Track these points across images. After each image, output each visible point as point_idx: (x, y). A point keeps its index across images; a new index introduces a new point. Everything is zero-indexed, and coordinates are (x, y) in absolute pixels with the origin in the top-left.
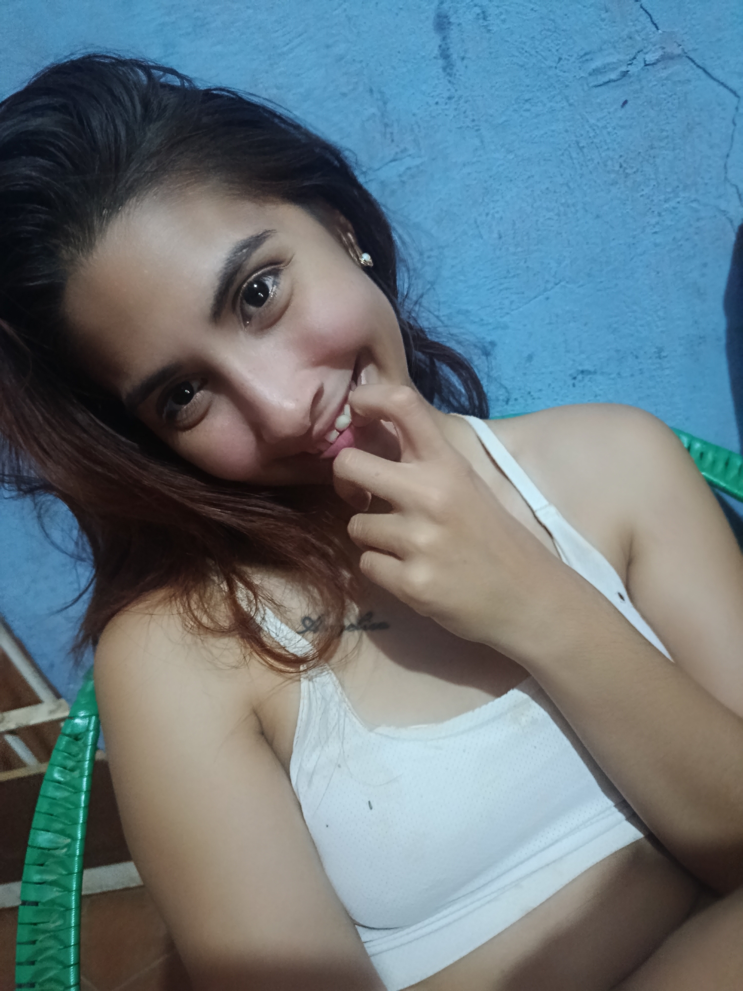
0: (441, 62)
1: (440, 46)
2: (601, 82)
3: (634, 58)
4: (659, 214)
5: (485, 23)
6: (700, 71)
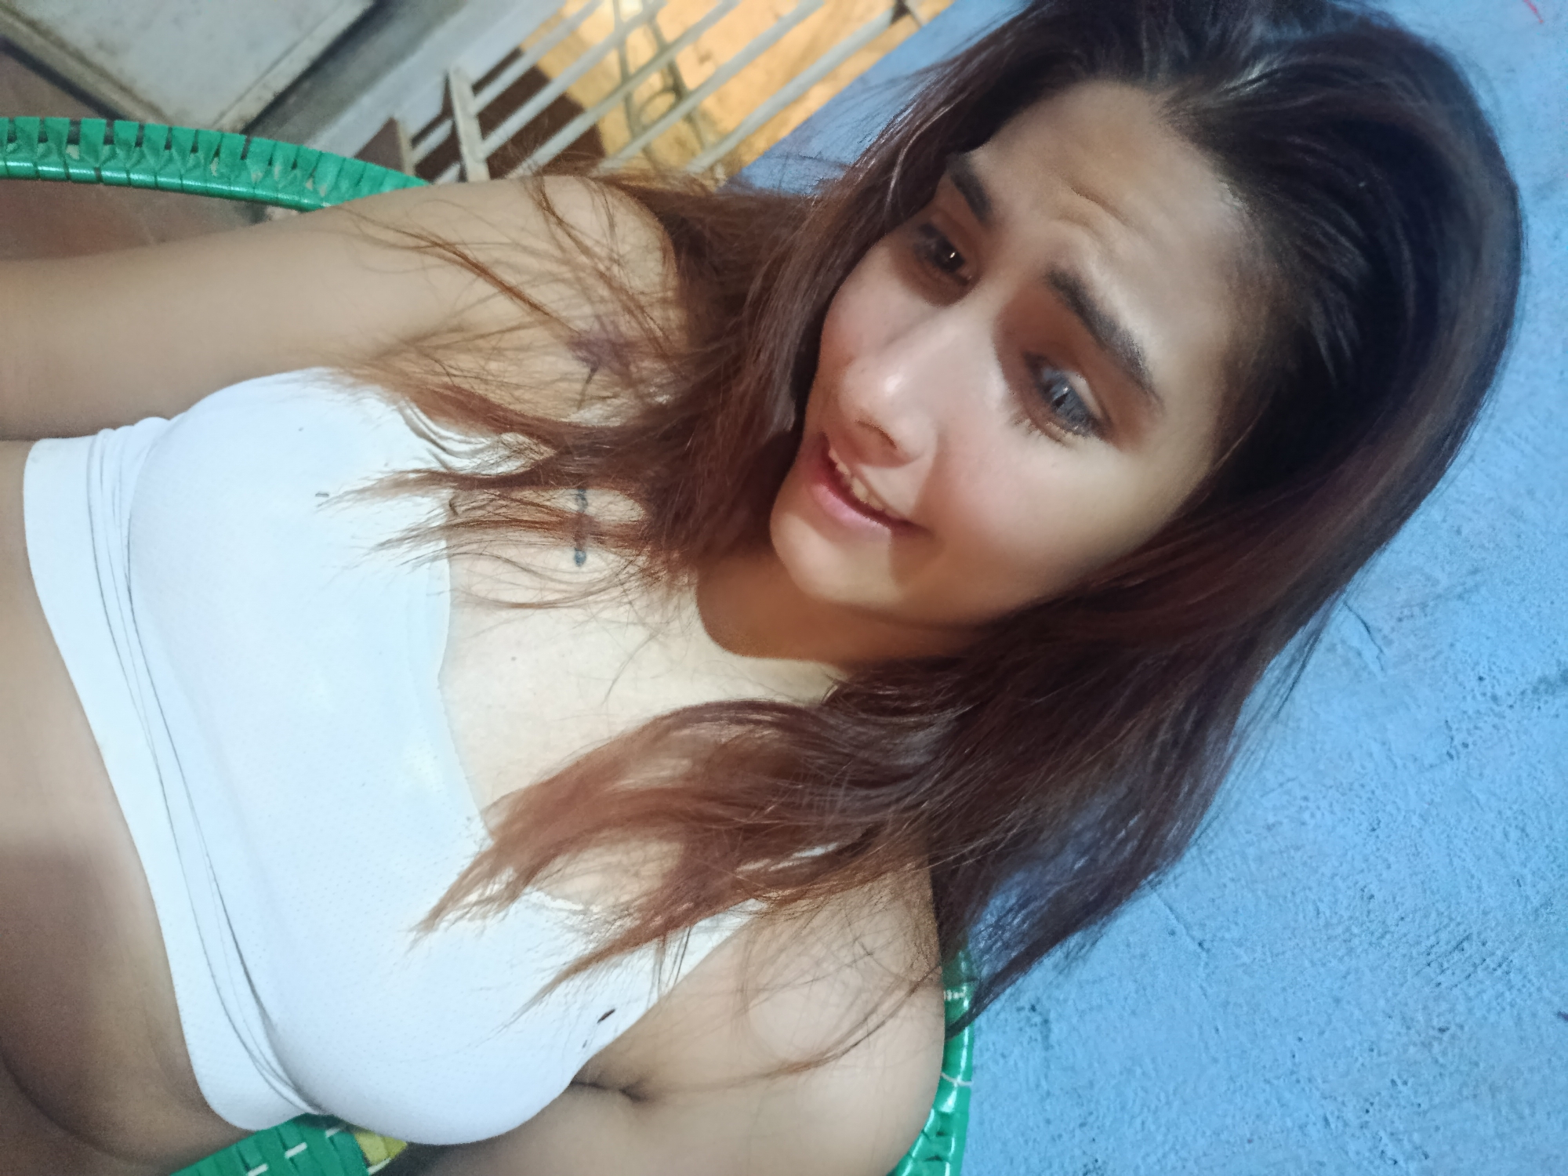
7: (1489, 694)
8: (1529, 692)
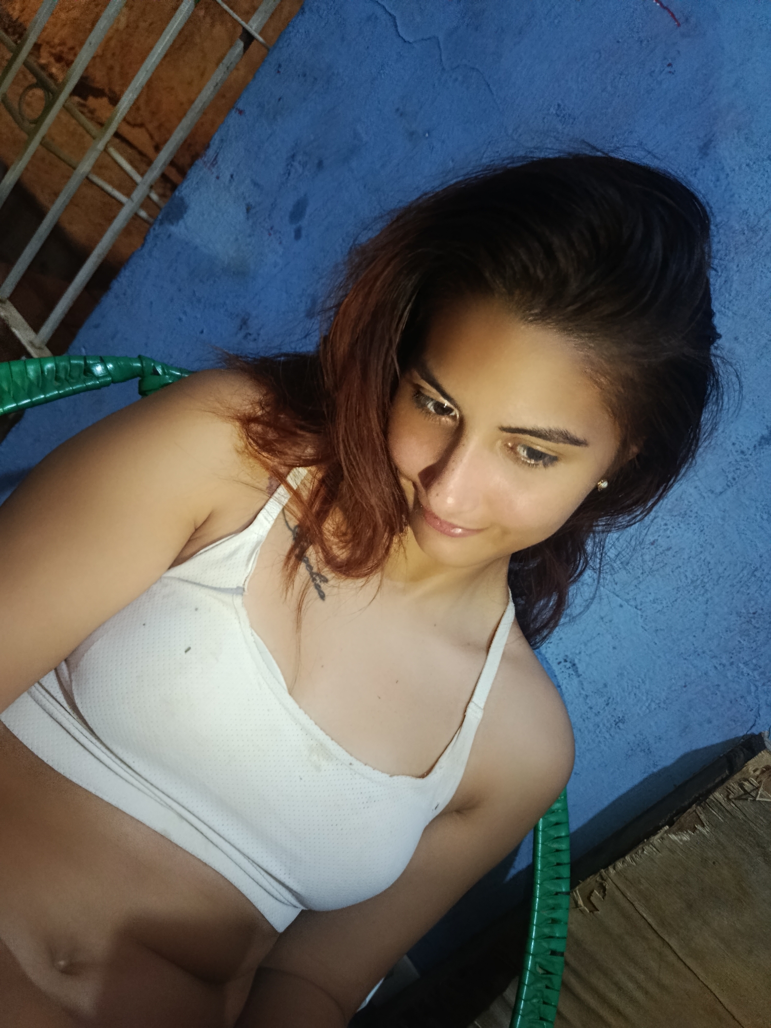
0: (767, 433)
7: (739, 451)
8: (757, 445)
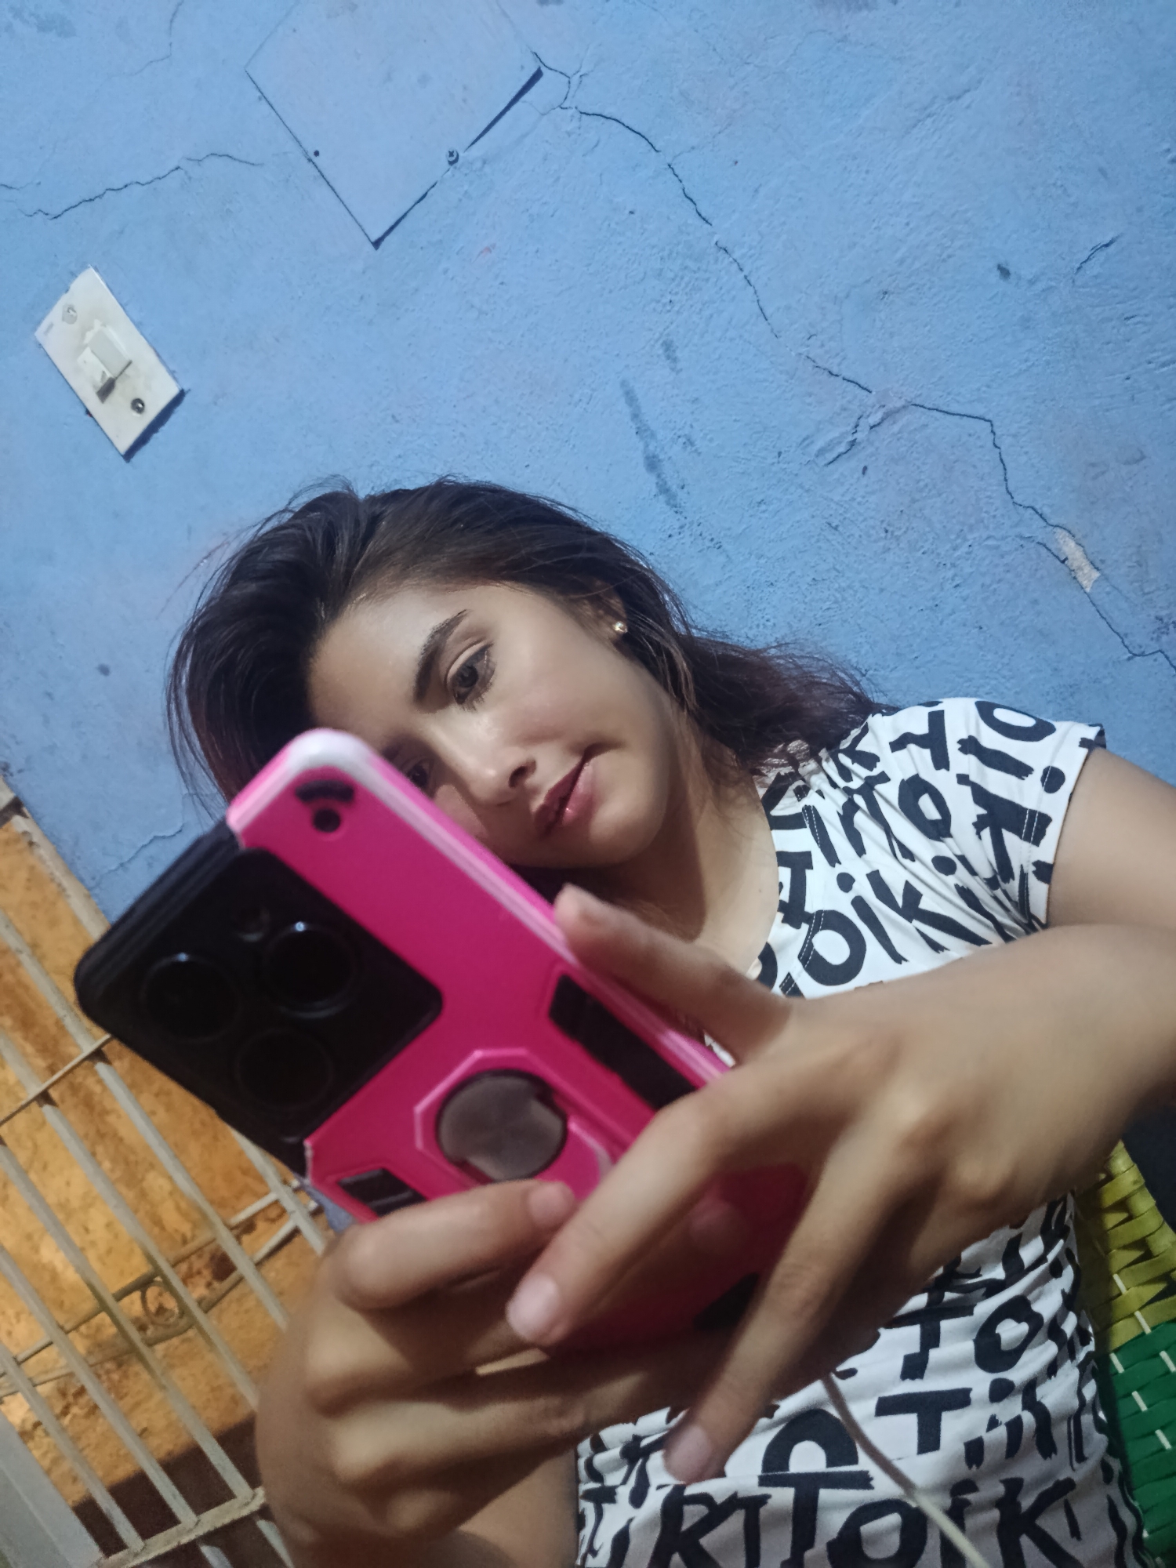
0: (662, 498)
1: (657, 483)
2: (831, 459)
3: (857, 426)
4: (953, 565)
5: (694, 448)
6: (935, 413)
7: (679, 531)
